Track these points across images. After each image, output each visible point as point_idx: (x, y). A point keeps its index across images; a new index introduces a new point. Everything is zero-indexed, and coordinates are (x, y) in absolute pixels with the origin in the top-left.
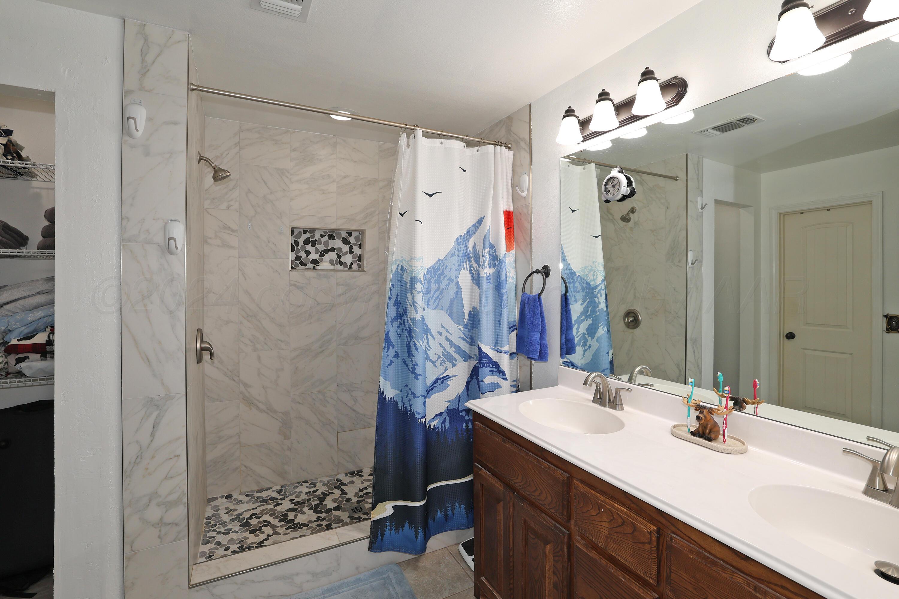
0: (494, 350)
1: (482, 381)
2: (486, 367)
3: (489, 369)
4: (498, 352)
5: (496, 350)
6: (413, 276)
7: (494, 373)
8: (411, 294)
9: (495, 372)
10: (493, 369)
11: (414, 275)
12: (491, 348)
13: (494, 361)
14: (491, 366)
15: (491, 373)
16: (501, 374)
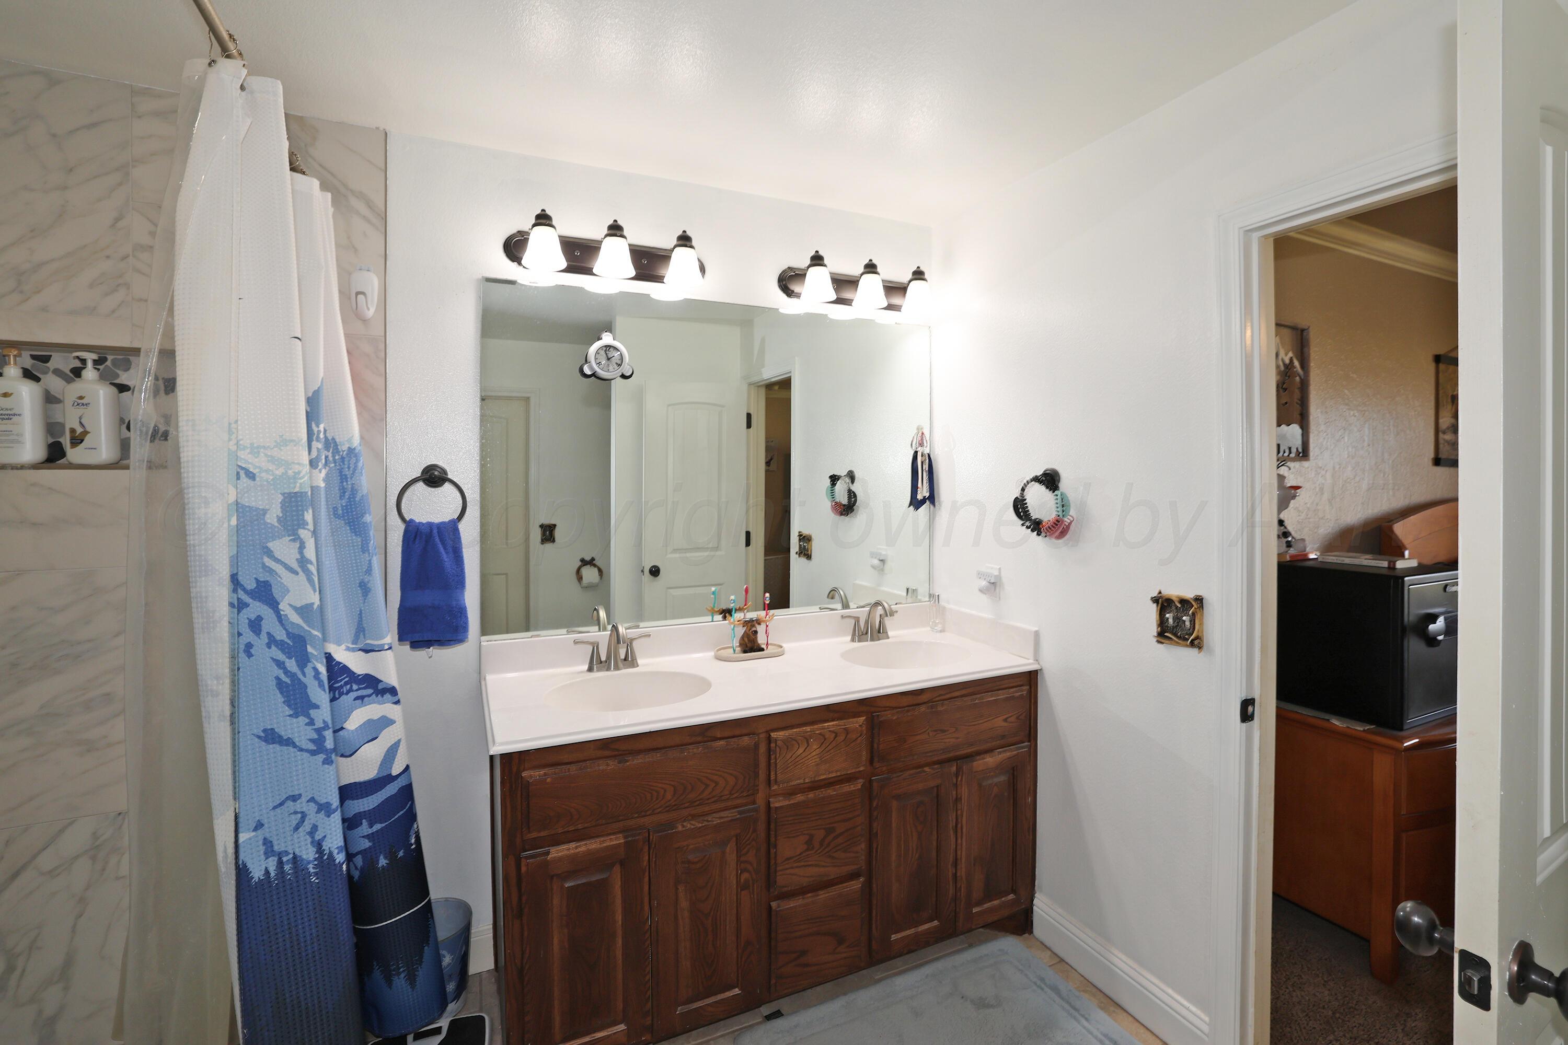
0: (353, 650)
1: (342, 728)
2: (347, 693)
3: (353, 695)
4: (367, 651)
5: (360, 650)
6: (297, 490)
7: (366, 699)
8: (294, 540)
9: (369, 696)
10: (360, 693)
11: (300, 487)
12: (348, 649)
13: (359, 675)
14: (355, 687)
15: (359, 701)
16: (388, 696)
